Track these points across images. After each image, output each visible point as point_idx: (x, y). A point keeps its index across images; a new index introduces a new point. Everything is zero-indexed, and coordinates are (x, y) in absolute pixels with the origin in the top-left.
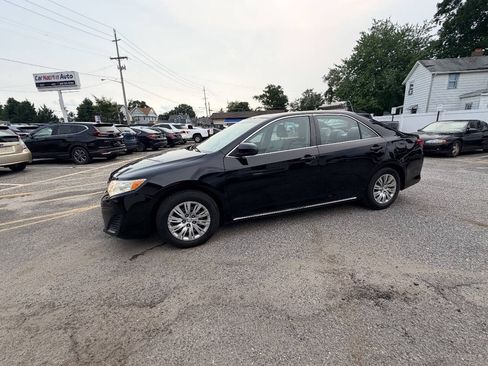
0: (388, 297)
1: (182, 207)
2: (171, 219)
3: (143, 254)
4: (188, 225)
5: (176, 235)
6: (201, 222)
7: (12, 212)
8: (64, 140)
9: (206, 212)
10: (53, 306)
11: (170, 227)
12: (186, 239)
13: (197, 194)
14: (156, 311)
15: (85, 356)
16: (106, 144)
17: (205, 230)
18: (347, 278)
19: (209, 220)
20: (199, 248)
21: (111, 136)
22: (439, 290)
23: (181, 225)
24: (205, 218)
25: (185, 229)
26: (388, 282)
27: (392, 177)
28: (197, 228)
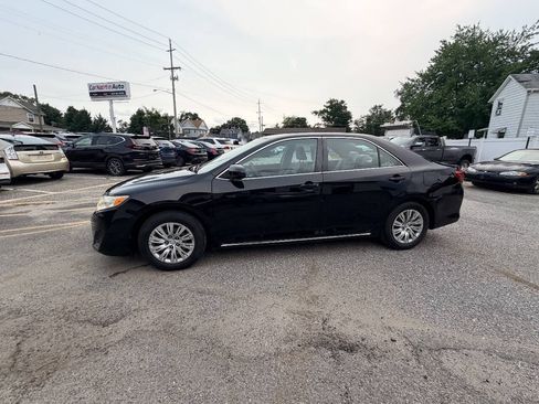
0: (351, 349)
1: (165, 228)
2: (152, 239)
3: (124, 272)
4: (171, 247)
5: (158, 257)
6: (184, 245)
7: (30, 219)
8: (101, 150)
9: (191, 235)
10: (18, 313)
11: (151, 247)
12: (168, 261)
13: (181, 215)
14: (106, 330)
15: (21, 364)
16: (141, 157)
17: (189, 254)
18: (318, 323)
19: (193, 244)
20: (181, 272)
21: (147, 148)
22: (417, 350)
23: (163, 246)
24: (190, 241)
25: (167, 251)
26: (361, 332)
27: (418, 214)
28: (180, 251)
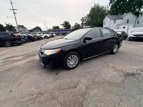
1: (71, 57)
2: (68, 61)
3: (58, 73)
5: (69, 66)
11: (68, 63)
12: (72, 67)
16: (18, 40)
17: (77, 63)
18: (121, 72)
19: (78, 60)
21: (20, 36)
27: (117, 45)
28: (74, 63)
